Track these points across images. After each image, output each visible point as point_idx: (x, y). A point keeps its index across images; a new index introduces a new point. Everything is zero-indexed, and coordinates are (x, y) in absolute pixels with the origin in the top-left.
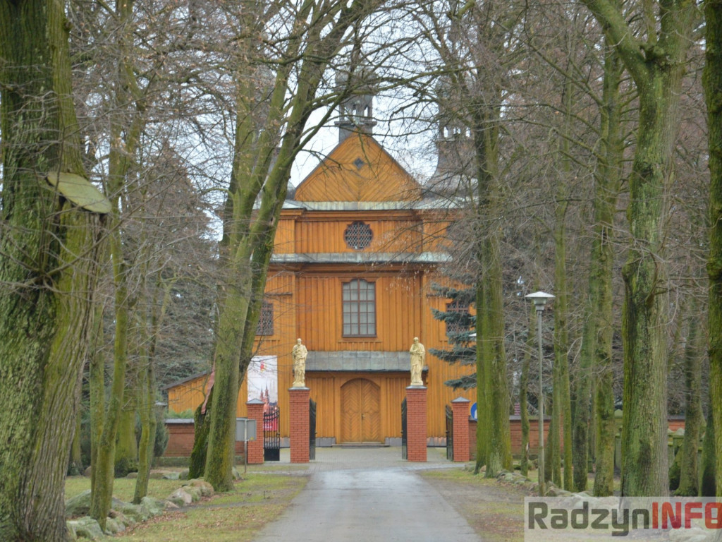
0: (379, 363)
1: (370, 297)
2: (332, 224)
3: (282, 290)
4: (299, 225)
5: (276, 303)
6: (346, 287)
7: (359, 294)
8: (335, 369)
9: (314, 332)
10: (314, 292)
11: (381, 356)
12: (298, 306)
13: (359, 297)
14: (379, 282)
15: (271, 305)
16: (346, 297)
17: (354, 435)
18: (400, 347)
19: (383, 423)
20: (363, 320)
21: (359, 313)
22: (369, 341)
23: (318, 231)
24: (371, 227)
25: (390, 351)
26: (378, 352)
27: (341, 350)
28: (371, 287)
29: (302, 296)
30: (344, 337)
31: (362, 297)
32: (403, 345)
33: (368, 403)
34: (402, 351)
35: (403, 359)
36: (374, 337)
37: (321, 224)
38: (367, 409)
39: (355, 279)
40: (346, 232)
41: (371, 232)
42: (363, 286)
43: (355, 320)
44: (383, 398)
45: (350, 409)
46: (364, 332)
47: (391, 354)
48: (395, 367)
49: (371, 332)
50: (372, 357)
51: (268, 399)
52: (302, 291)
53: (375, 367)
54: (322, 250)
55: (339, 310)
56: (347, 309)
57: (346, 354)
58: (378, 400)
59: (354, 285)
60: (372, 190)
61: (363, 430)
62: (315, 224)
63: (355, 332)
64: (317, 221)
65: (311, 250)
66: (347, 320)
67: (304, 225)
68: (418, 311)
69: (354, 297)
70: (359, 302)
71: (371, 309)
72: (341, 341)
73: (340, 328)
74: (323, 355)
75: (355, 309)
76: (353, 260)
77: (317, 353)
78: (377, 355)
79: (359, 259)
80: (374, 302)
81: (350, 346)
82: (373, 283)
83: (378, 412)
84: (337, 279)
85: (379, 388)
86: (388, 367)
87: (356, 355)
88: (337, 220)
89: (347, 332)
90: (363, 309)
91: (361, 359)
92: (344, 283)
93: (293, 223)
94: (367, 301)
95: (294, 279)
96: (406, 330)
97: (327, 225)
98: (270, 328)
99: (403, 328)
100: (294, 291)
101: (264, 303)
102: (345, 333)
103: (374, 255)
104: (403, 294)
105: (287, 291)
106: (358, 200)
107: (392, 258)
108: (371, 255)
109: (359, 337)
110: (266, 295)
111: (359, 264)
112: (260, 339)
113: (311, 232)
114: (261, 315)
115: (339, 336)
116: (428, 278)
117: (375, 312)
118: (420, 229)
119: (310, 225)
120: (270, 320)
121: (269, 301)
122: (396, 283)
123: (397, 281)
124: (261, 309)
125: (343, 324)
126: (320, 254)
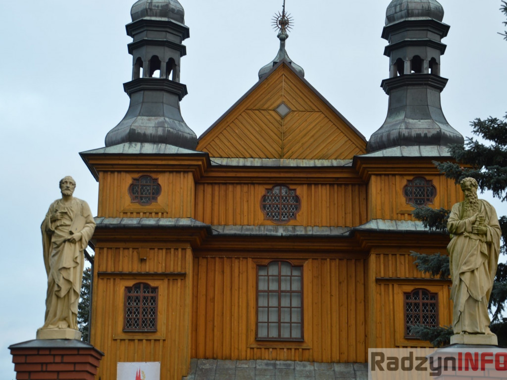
0: (308, 377)
1: (296, 287)
2: (245, 188)
3: (171, 269)
4: (201, 188)
5: (162, 286)
6: (262, 273)
7: (279, 281)
10: (218, 277)
11: (310, 367)
12: (195, 296)
13: (279, 286)
14: (308, 266)
15: (155, 289)
16: (262, 286)
18: (336, 356)
20: (285, 318)
21: (279, 307)
22: (293, 346)
23: (226, 196)
24: (298, 192)
25: (322, 362)
26: (306, 363)
27: (254, 358)
28: (295, 273)
29: (202, 282)
30: (258, 340)
31: (285, 286)
32: (341, 353)
34: (339, 362)
35: (342, 373)
36: (301, 341)
37: (231, 188)
39: (275, 261)
40: (264, 198)
41: (297, 199)
42: (286, 271)
43: (274, 318)
46: (285, 334)
47: (324, 367)
49: (296, 334)
50: (298, 368)
52: (203, 275)
54: (231, 222)
55: (252, 303)
56: (263, 302)
57: (261, 365)
59: (273, 270)
60: (300, 144)
62: (223, 187)
63: (274, 334)
64: (226, 182)
65: (216, 222)
66: (263, 318)
67: (209, 189)
68: (361, 307)
69: (274, 286)
70: (279, 294)
71: (296, 302)
72: (254, 346)
73: (253, 327)
74: (228, 364)
75: (274, 302)
76: (273, 233)
77: (220, 362)
79: (281, 232)
80: (301, 293)
81: (266, 354)
82: (300, 267)
84: (250, 260)
88: (252, 182)
89: (263, 333)
90: (285, 302)
91: (281, 370)
92: (260, 267)
93: (190, 177)
94: (291, 292)
95: (189, 253)
96: (344, 334)
97: (238, 188)
98: (153, 322)
99: (340, 331)
100: (189, 270)
101: (147, 286)
102: (259, 336)
103: (302, 229)
104: (340, 283)
105: (179, 270)
106: (281, 157)
107: (326, 232)
108: (298, 228)
109: (280, 341)
110: (148, 275)
111: (282, 238)
112: (137, 337)
113: (216, 198)
114: (141, 304)
115: (252, 338)
116: (378, 255)
117: (302, 307)
118: (363, 196)
119: (216, 188)
120: (154, 311)
121: (153, 283)
122: (332, 269)
123: (333, 264)
124: (141, 294)
125: (257, 323)
126: (227, 228)
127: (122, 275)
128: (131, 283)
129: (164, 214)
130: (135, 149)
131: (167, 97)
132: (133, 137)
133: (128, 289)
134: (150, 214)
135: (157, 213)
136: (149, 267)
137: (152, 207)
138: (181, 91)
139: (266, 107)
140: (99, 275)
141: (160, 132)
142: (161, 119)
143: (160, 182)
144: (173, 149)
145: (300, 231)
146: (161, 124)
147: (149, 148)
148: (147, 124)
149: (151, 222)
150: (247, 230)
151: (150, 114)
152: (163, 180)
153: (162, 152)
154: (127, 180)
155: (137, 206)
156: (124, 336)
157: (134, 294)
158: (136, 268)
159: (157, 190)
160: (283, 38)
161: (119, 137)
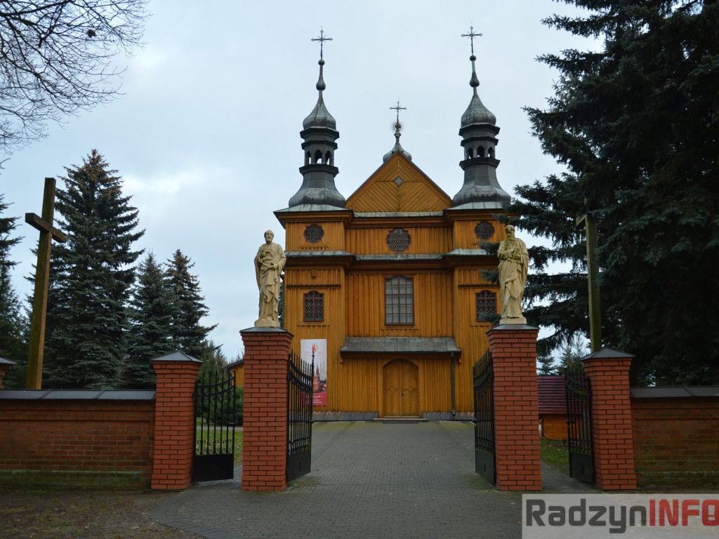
0: (417, 346)
1: (409, 291)
2: (376, 231)
3: (331, 283)
4: (348, 231)
5: (326, 293)
6: (388, 283)
7: (399, 288)
8: (378, 350)
9: (361, 321)
10: (361, 287)
11: (418, 340)
12: (347, 299)
13: (399, 292)
14: (416, 278)
15: (322, 295)
16: (388, 292)
17: (395, 410)
18: (434, 333)
19: (421, 399)
20: (403, 311)
21: (399, 304)
22: (408, 328)
23: (365, 236)
24: (409, 233)
25: (426, 337)
26: (417, 338)
27: (384, 336)
28: (409, 283)
29: (351, 291)
30: (386, 325)
31: (402, 292)
32: (437, 331)
33: (408, 382)
34: (436, 337)
35: (438, 343)
36: (413, 325)
37: (367, 231)
38: (407, 386)
39: (396, 276)
40: (388, 237)
41: (409, 237)
42: (403, 282)
43: (396, 311)
44: (421, 377)
45: (392, 387)
46: (403, 321)
47: (427, 340)
48: (431, 349)
49: (410, 320)
50: (411, 341)
51: (319, 378)
52: (351, 286)
53: (414, 349)
54: (368, 253)
55: (382, 302)
56: (389, 301)
57: (388, 339)
58: (417, 379)
59: (395, 282)
60: (410, 203)
61: (403, 405)
62: (362, 231)
63: (396, 321)
64: (364, 227)
65: (358, 252)
66: (389, 311)
67: (353, 232)
68: (450, 302)
69: (395, 292)
70: (399, 296)
71: (409, 301)
72: (384, 328)
73: (383, 317)
74: (369, 340)
75: (395, 301)
76: (394, 259)
77: (363, 338)
78: (415, 340)
79: (399, 258)
80: (412, 296)
81: (391, 333)
82: (411, 279)
83: (416, 390)
84: (380, 276)
85: (418, 368)
86: (425, 349)
87: (397, 340)
88: (380, 227)
89: (389, 321)
90: (403, 301)
91: (401, 342)
92: (387, 280)
93: (342, 225)
94: (406, 295)
95: (342, 273)
96: (439, 320)
97: (372, 231)
98: (322, 315)
99: (437, 318)
100: (343, 283)
101: (317, 293)
102: (387, 322)
103: (412, 255)
104: (436, 288)
105: (336, 283)
106: (398, 211)
107: (427, 257)
108: (409, 255)
109: (400, 325)
110: (317, 286)
111: (400, 262)
112: (312, 324)
113: (358, 237)
114: (313, 304)
115: (383, 324)
116: (460, 271)
117: (413, 304)
118: (450, 234)
119: (358, 231)
120: (322, 308)
121: (321, 291)
122: (431, 279)
123: (432, 277)
124: (314, 298)
125: (386, 314)
126: (366, 256)
127: (302, 287)
128: (307, 291)
129: (326, 248)
130: (307, 208)
131: (326, 175)
132: (306, 201)
133: (306, 295)
134: (317, 249)
135: (322, 248)
136: (318, 281)
137: (319, 244)
138: (335, 171)
139: (388, 180)
140: (288, 286)
141: (322, 197)
142: (323, 189)
143: (323, 228)
144: (330, 208)
145: (411, 257)
146: (323, 193)
147: (316, 208)
148: (314, 193)
149: (318, 253)
150: (378, 257)
151: (316, 186)
152: (325, 227)
153: (324, 210)
154: (303, 228)
155: (309, 244)
156: (304, 324)
157: (309, 298)
158: (310, 282)
159: (322, 233)
160: (398, 136)
161: (297, 201)
